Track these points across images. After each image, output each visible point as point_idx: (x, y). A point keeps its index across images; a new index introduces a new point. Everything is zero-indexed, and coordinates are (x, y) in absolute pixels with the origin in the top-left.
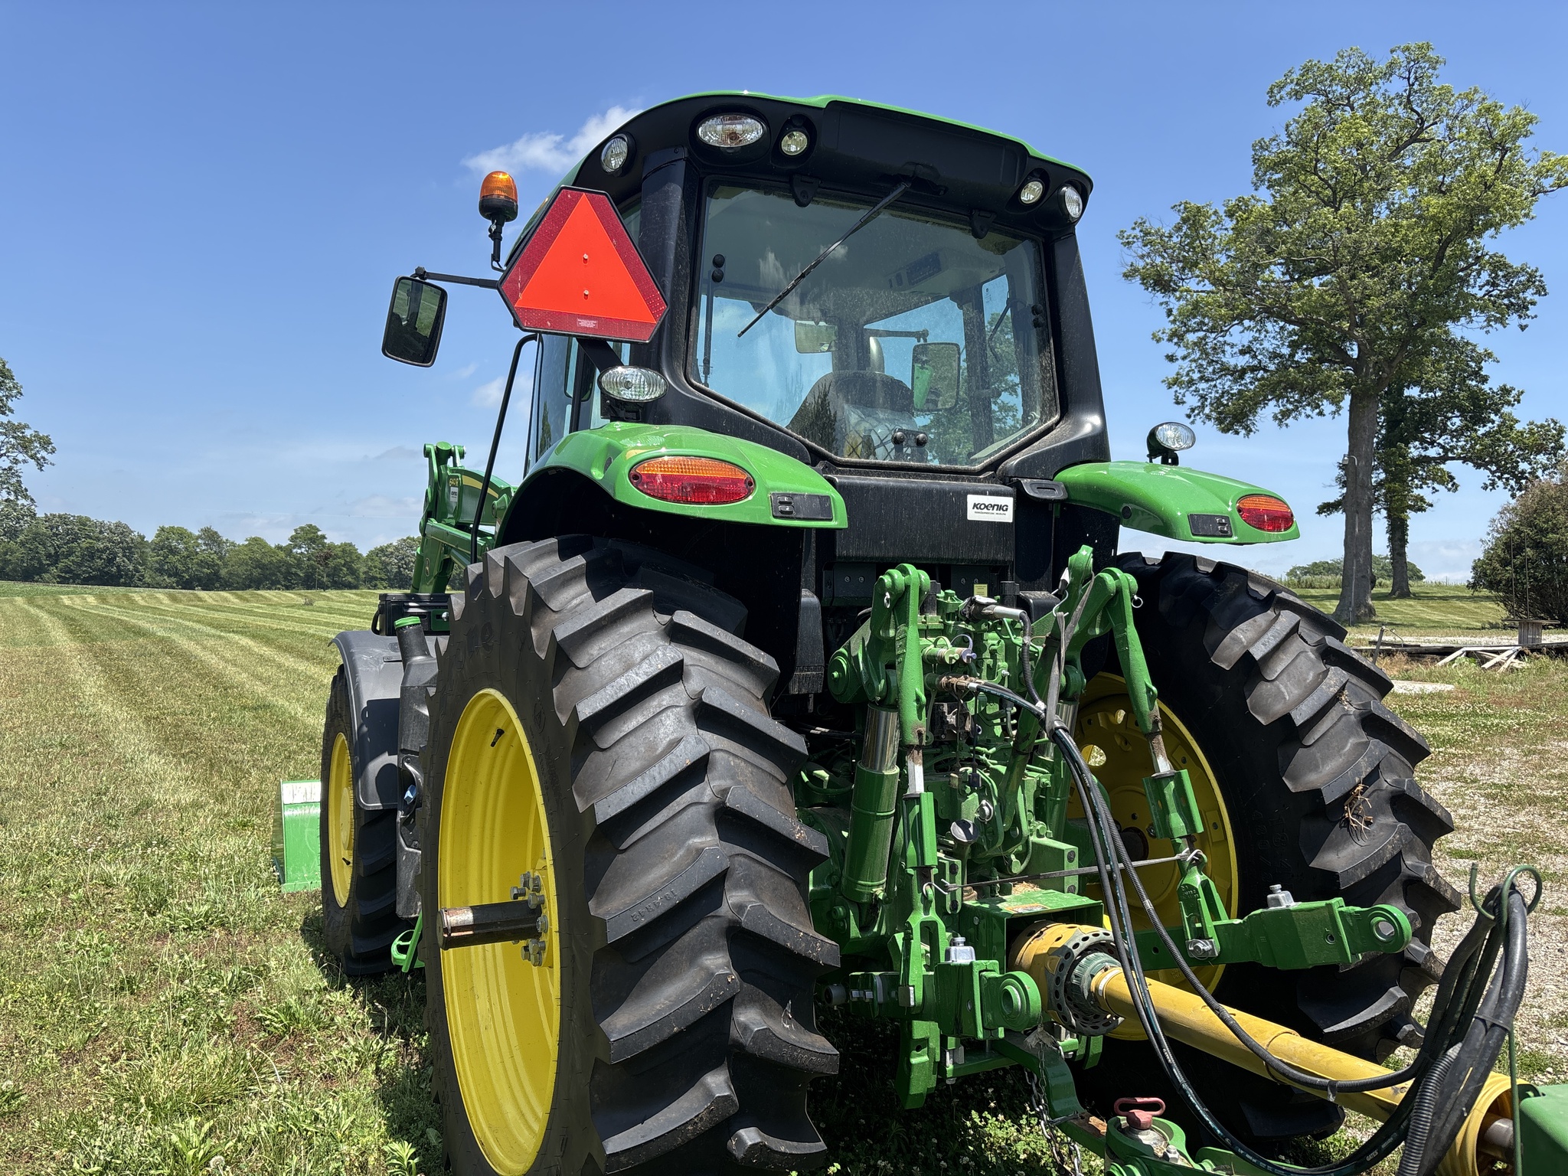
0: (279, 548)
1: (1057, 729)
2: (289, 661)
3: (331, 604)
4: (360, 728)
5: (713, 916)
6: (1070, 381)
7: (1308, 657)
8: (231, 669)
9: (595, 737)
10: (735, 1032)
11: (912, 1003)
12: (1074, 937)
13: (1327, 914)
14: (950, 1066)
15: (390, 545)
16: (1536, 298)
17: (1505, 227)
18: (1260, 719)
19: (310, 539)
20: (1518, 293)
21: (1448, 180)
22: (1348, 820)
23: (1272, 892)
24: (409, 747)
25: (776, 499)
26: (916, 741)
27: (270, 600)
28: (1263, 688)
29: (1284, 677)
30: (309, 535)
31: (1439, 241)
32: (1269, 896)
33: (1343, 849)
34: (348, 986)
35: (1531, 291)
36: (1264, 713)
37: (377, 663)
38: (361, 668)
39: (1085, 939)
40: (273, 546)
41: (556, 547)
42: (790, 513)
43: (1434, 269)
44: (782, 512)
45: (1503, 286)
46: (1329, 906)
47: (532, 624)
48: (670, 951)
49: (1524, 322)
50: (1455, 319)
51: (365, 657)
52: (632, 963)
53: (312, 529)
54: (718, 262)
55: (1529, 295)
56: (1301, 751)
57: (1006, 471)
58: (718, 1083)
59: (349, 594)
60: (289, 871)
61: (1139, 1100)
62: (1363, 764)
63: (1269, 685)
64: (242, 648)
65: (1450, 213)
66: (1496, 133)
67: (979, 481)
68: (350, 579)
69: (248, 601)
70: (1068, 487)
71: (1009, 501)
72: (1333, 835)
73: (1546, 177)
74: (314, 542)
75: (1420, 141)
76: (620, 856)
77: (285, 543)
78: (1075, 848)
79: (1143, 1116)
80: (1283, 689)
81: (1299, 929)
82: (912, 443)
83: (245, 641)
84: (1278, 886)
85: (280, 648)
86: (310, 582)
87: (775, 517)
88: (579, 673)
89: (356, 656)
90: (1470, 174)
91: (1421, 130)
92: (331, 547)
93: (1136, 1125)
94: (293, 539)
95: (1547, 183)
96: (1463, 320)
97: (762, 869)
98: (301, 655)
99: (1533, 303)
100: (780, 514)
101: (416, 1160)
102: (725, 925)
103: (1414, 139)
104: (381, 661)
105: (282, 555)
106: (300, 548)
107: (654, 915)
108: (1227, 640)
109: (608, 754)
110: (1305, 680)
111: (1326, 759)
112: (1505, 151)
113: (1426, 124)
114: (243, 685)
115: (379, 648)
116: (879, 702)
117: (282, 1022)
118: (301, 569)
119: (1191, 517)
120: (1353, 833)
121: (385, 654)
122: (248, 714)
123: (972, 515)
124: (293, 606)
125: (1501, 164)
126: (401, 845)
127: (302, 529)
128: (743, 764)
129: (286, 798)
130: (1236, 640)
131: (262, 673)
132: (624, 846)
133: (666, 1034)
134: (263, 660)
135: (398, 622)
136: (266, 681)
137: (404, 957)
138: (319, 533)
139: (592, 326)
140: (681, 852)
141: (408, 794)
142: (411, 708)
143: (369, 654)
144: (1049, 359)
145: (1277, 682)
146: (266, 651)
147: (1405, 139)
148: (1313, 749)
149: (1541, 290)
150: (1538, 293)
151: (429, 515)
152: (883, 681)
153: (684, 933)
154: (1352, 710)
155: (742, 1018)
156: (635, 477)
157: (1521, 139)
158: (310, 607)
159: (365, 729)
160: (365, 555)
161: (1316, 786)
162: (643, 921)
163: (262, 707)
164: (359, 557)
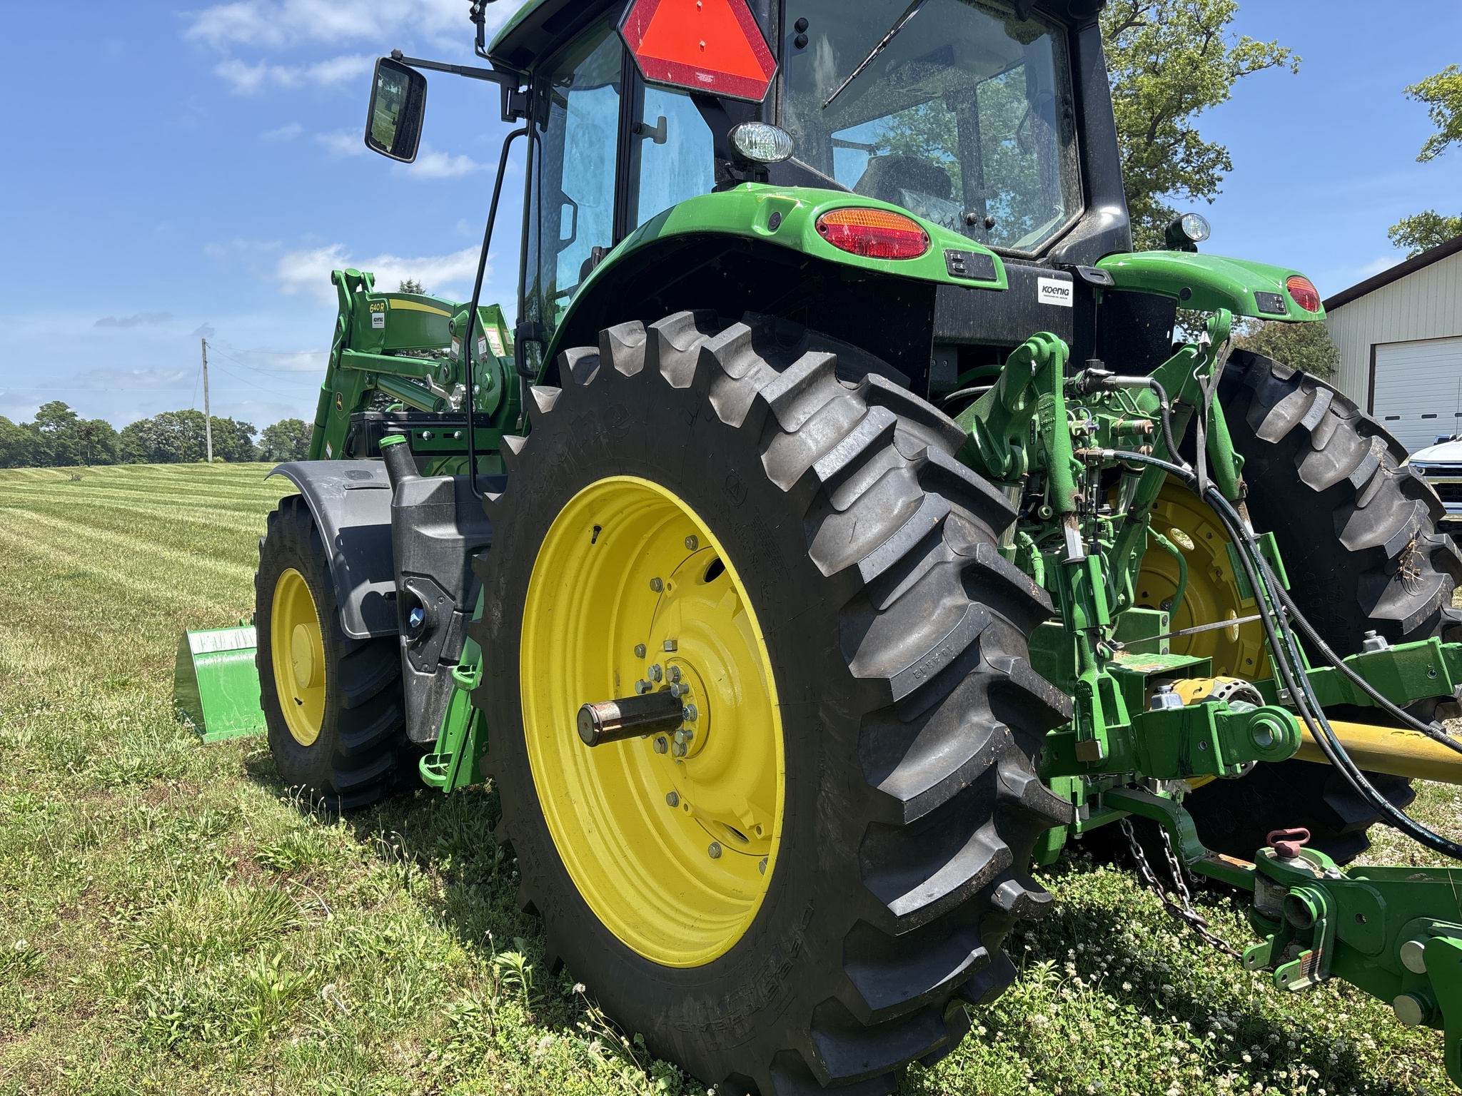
0: (24, 426)
1: (1210, 487)
2: (88, 531)
3: (102, 479)
4: (336, 556)
5: (974, 673)
6: (1094, 174)
7: (1343, 429)
8: (24, 541)
9: (832, 500)
10: (1001, 787)
11: (1101, 756)
12: (1216, 687)
13: (1429, 652)
14: (1079, 823)
15: (146, 421)
16: (1223, 174)
17: (1205, 108)
18: (1313, 486)
19: (60, 417)
20: (1208, 169)
21: (1161, 61)
22: (1401, 574)
23: (1367, 637)
24: (411, 569)
25: (949, 256)
26: (1073, 507)
27: (30, 477)
28: (1313, 459)
29: (1331, 446)
30: (57, 412)
31: (1151, 119)
32: (1366, 641)
33: (1399, 599)
34: (342, 820)
35: (1219, 166)
36: (1317, 481)
37: (339, 491)
38: (324, 497)
39: (1229, 688)
40: (18, 425)
41: (693, 320)
42: (962, 271)
43: (1148, 144)
44: (956, 269)
45: (1196, 162)
46: (1433, 644)
47: (709, 392)
48: (941, 709)
49: (1211, 196)
50: (1164, 190)
51: (325, 486)
52: (906, 723)
53: (60, 406)
54: (800, 27)
55: (1217, 171)
56: (1355, 513)
57: (1055, 258)
58: (988, 839)
59: (118, 469)
60: (209, 721)
61: (1289, 831)
62: (1414, 522)
63: (1319, 455)
64: (30, 521)
65: (1161, 92)
66: (1203, 18)
67: (1037, 266)
68: (105, 456)
69: (6, 479)
70: (1113, 273)
71: (1069, 286)
72: (1389, 588)
73: (1243, 61)
74: (63, 420)
75: (1136, 24)
76: (879, 618)
77: (31, 421)
78: (1167, 613)
79: (1293, 845)
80: (1332, 459)
81: (1399, 668)
82: (981, 225)
83: (29, 515)
84: (1374, 632)
85: (70, 519)
86: (62, 459)
87: (951, 275)
88: (790, 438)
89: (315, 485)
90: (1179, 56)
91: (1136, 14)
92: (80, 424)
93: (1285, 854)
94: (39, 416)
95: (1244, 66)
96: (1171, 191)
97: (1003, 626)
98: (97, 525)
99: (1220, 179)
100: (954, 272)
101: (530, 967)
102: (987, 681)
103: (1129, 23)
104: (342, 488)
105: (28, 433)
106: (48, 425)
107: (935, 671)
108: (1270, 416)
109: (846, 516)
110: (1349, 449)
111: (1379, 519)
112: (1210, 35)
113: (1140, 8)
114: (47, 556)
115: (336, 476)
116: (1005, 477)
117: (289, 858)
118: (50, 448)
119: (1256, 294)
120: (1405, 585)
121: (344, 482)
122: (68, 584)
123: (1043, 298)
124: (59, 482)
125: (1206, 47)
126: (410, 669)
127: (48, 406)
128: (967, 525)
129: (195, 648)
130: (1279, 416)
131: (63, 543)
132: (884, 607)
133: (955, 789)
134: (62, 532)
135: (384, 441)
136: (71, 551)
137: (442, 778)
138: (69, 410)
139: (710, 81)
140: (938, 611)
141: (414, 617)
142: (410, 529)
143: (329, 483)
144: (1073, 152)
145: (1325, 452)
146: (60, 524)
147: (1122, 23)
148: (1366, 511)
149: (1227, 166)
150: (1226, 168)
151: (343, 346)
152: (1009, 456)
153: (952, 691)
154: (1390, 475)
155: (1007, 774)
156: (822, 228)
157: (1224, 24)
158: (78, 482)
159: (342, 558)
160: (119, 432)
161: (1379, 543)
162: (925, 678)
163: (75, 576)
164: (113, 433)
